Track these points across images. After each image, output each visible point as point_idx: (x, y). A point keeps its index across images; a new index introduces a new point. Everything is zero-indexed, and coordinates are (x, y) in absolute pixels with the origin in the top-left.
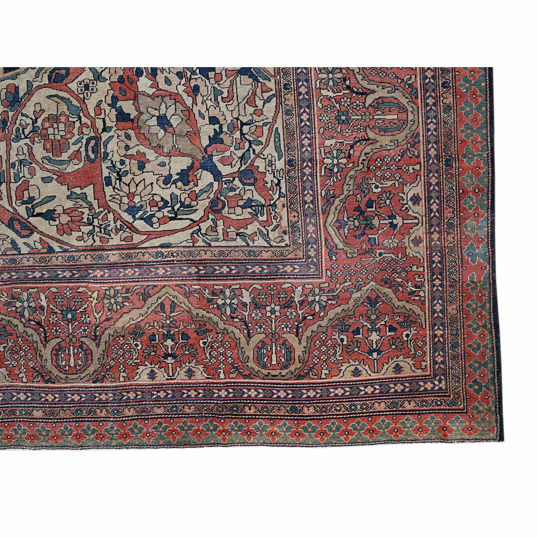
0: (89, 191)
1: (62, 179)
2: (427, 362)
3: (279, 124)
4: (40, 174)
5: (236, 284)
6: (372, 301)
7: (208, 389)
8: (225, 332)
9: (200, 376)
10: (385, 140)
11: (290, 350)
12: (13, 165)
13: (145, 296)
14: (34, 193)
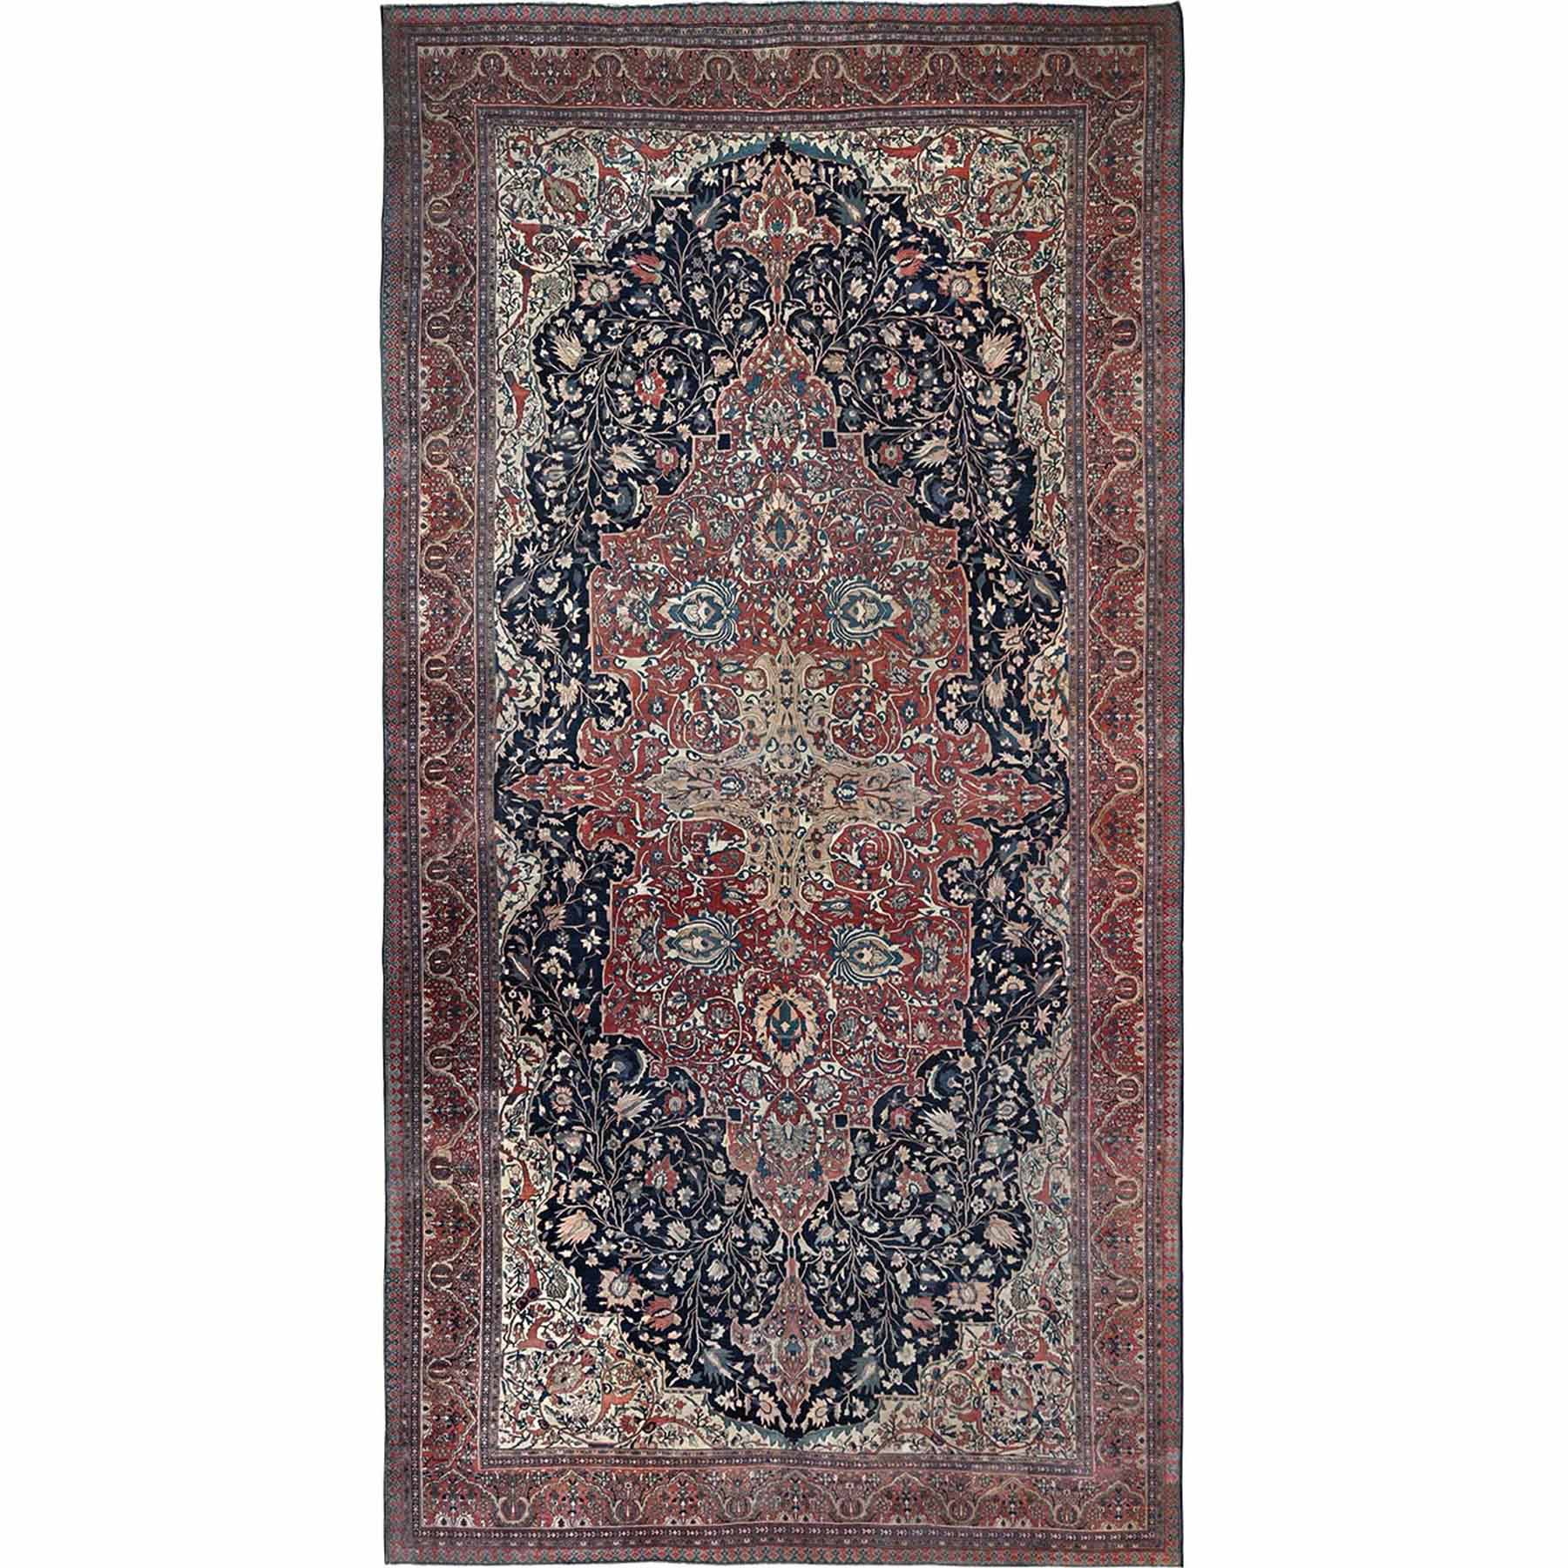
0: (974, 1424)
1: (960, 1417)
2: (1146, 1524)
3: (1073, 1398)
4: (949, 1414)
5: (1048, 1477)
6: (1118, 1491)
7: (1032, 1532)
8: (1041, 1502)
9: (1028, 1526)
10: (1127, 1410)
11: (1075, 1513)
12: (935, 1408)
13: (1001, 1480)
14: (944, 1422)
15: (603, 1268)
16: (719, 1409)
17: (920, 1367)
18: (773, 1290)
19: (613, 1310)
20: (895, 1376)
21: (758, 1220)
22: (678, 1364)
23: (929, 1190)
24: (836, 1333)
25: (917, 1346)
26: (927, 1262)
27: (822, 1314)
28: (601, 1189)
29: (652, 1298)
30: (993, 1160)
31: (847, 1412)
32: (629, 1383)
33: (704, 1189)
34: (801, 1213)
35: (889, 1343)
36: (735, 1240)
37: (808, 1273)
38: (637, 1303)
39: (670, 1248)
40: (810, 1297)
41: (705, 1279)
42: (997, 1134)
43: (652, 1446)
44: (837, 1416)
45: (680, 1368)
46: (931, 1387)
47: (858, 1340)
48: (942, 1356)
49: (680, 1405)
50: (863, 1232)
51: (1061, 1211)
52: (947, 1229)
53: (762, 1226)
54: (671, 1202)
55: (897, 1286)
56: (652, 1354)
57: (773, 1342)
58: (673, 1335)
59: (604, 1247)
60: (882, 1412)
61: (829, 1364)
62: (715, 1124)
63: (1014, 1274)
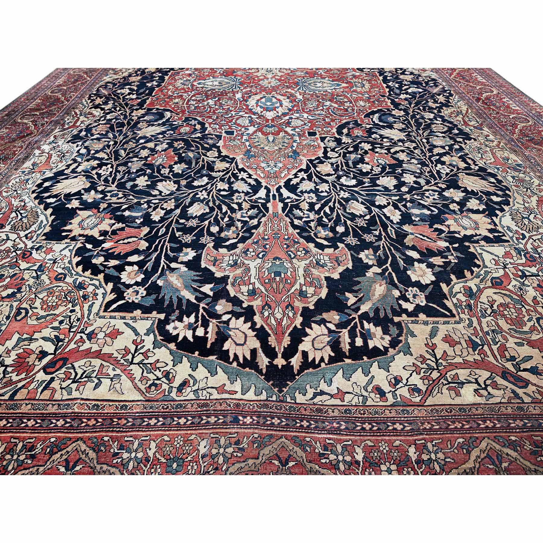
4: (511, 340)
12: (487, 333)
14: (513, 353)
15: (80, 209)
16: (169, 338)
17: (443, 286)
18: (255, 222)
19: (74, 239)
20: (415, 296)
21: (242, 179)
22: (128, 286)
23: (394, 162)
24: (329, 255)
25: (430, 266)
26: (412, 201)
27: (309, 239)
28: (106, 164)
29: (122, 229)
30: (443, 147)
31: (359, 342)
32: (56, 307)
33: (197, 163)
34: (283, 175)
35: (394, 264)
36: (220, 190)
37: (291, 211)
38: (104, 233)
39: (155, 196)
40: (295, 227)
41: (184, 215)
42: (437, 136)
43: (47, 394)
44: (346, 347)
45: (131, 290)
46: (469, 306)
47: (357, 261)
48: (467, 274)
49: (115, 334)
50: (342, 185)
51: (521, 171)
52: (422, 181)
53: (246, 182)
54: (165, 171)
55: (388, 218)
56: (101, 276)
57: (253, 265)
58: (134, 258)
59: (90, 197)
60: (410, 340)
61: (325, 283)
62: (214, 136)
63: (506, 208)
